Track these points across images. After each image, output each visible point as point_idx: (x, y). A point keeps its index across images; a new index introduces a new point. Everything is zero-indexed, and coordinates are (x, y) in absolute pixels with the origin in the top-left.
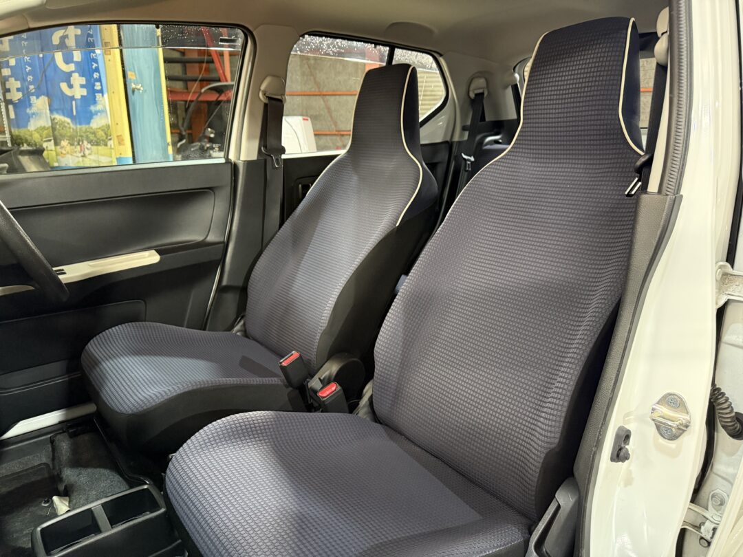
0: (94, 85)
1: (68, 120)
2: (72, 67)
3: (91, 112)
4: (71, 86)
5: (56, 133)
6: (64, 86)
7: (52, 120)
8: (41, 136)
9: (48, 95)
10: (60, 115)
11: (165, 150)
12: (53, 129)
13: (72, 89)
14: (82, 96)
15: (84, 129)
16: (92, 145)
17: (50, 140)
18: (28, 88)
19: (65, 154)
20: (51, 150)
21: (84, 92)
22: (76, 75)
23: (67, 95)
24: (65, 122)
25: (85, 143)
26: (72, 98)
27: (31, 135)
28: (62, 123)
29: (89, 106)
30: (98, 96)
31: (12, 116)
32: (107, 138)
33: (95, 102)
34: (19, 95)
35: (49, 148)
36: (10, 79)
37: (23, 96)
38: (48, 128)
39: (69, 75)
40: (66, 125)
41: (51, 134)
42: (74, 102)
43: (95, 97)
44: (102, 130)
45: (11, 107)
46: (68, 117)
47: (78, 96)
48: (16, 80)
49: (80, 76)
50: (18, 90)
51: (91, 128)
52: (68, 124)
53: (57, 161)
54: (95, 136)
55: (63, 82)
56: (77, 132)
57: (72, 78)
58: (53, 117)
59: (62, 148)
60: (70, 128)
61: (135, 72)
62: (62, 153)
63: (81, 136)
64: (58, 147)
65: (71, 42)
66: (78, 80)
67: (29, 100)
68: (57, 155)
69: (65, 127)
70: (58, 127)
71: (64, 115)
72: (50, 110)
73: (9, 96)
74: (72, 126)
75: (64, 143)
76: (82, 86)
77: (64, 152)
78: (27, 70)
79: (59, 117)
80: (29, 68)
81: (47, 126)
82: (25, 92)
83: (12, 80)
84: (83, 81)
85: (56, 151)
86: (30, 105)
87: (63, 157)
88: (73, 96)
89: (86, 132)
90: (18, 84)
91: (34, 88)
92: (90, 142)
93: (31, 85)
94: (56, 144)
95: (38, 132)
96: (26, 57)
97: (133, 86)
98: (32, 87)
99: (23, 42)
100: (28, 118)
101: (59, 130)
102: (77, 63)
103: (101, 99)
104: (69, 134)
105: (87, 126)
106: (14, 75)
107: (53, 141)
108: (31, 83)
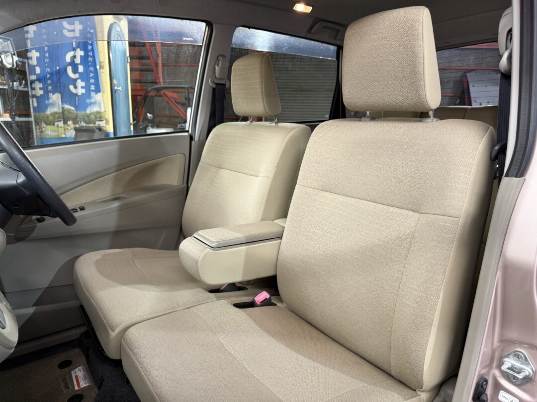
0: (90, 87)
1: (73, 108)
2: (77, 76)
3: (87, 103)
4: (76, 87)
5: (65, 116)
6: (71, 87)
7: (63, 108)
8: (54, 118)
9: (60, 93)
10: (67, 104)
11: (130, 128)
12: (63, 113)
13: (77, 90)
14: (82, 94)
15: (82, 114)
16: (86, 124)
17: (61, 121)
18: (47, 88)
19: (70, 130)
20: (61, 127)
21: (83, 91)
22: (79, 81)
23: (73, 93)
24: (70, 109)
25: (82, 122)
26: (76, 95)
27: (48, 117)
28: (69, 111)
29: (86, 100)
30: (93, 94)
31: (35, 105)
32: (96, 119)
33: (90, 97)
34: (41, 92)
35: (59, 126)
36: (36, 82)
37: (44, 92)
38: (59, 113)
39: (76, 80)
40: (72, 111)
41: (62, 117)
42: (77, 98)
43: (90, 94)
44: (94, 115)
45: (35, 100)
46: (73, 106)
47: (79, 94)
48: (40, 83)
49: (82, 81)
50: (40, 89)
51: (87, 113)
52: (73, 110)
53: (65, 134)
54: (89, 119)
55: (71, 84)
56: (77, 116)
57: (77, 83)
58: (63, 106)
59: (69, 125)
60: (74, 113)
61: (116, 79)
62: (68, 129)
63: (80, 119)
64: (66, 125)
65: (78, 61)
66: (80, 83)
67: (48, 95)
68: (65, 130)
69: (71, 112)
70: (66, 112)
71: (70, 105)
72: (61, 102)
73: (34, 92)
74: (75, 112)
75: (70, 123)
76: (82, 87)
77: (69, 128)
78: (48, 77)
79: (67, 106)
80: (49, 76)
81: (58, 111)
82: (46, 91)
83: (37, 83)
84: (83, 84)
85: (64, 127)
86: (48, 99)
87: (68, 131)
88: (77, 94)
89: (83, 115)
90: (41, 85)
91: (52, 88)
92: (85, 122)
93: (50, 86)
94: (65, 123)
95: (52, 116)
96: (47, 69)
97: (116, 88)
98: (50, 87)
99: (46, 59)
100: (46, 107)
101: (66, 114)
102: (80, 73)
103: (94, 95)
104: (73, 117)
105: (84, 112)
106: (39, 80)
107: (62, 121)
108: (49, 85)
